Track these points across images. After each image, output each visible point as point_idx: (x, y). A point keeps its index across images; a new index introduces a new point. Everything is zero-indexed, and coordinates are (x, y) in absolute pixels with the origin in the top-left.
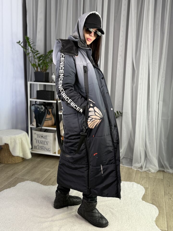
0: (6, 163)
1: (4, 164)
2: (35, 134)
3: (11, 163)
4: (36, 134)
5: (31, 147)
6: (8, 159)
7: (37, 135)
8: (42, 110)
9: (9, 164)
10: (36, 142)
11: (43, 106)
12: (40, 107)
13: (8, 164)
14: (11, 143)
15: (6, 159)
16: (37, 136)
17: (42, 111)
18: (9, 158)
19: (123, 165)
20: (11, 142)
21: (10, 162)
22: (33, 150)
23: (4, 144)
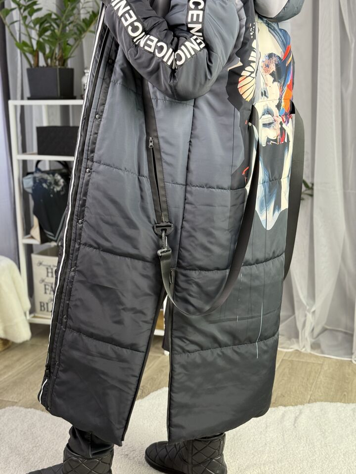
2: (40, 264)
4: (44, 265)
5: (28, 305)
7: (47, 269)
8: (58, 189)
10: (45, 289)
11: (58, 177)
12: (49, 178)
16: (48, 272)
17: (55, 190)
19: (322, 352)
22: (36, 315)
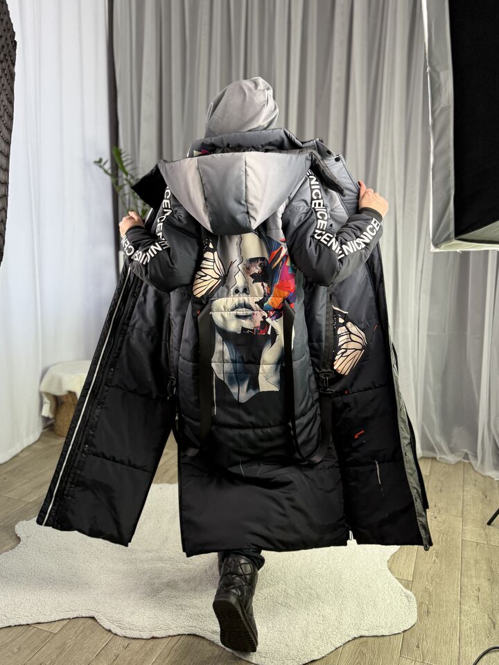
23: (67, 393)
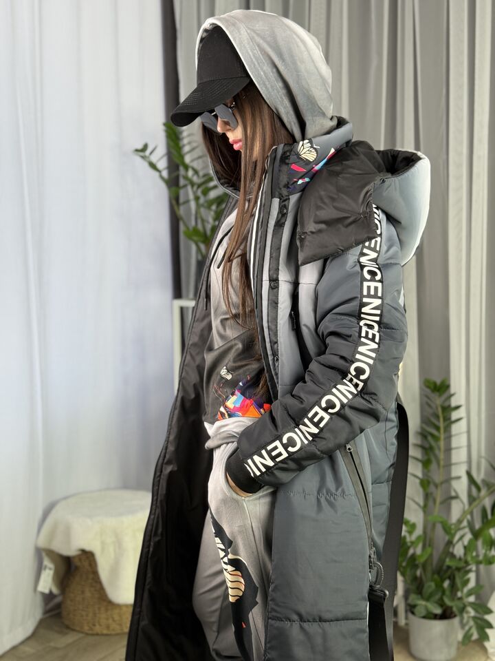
0: (86, 628)
1: (81, 635)
3: (105, 632)
6: (95, 614)
9: (97, 634)
13: (93, 635)
14: (103, 549)
15: (87, 615)
18: (99, 609)
20: (103, 543)
21: (100, 625)
23: (80, 553)
